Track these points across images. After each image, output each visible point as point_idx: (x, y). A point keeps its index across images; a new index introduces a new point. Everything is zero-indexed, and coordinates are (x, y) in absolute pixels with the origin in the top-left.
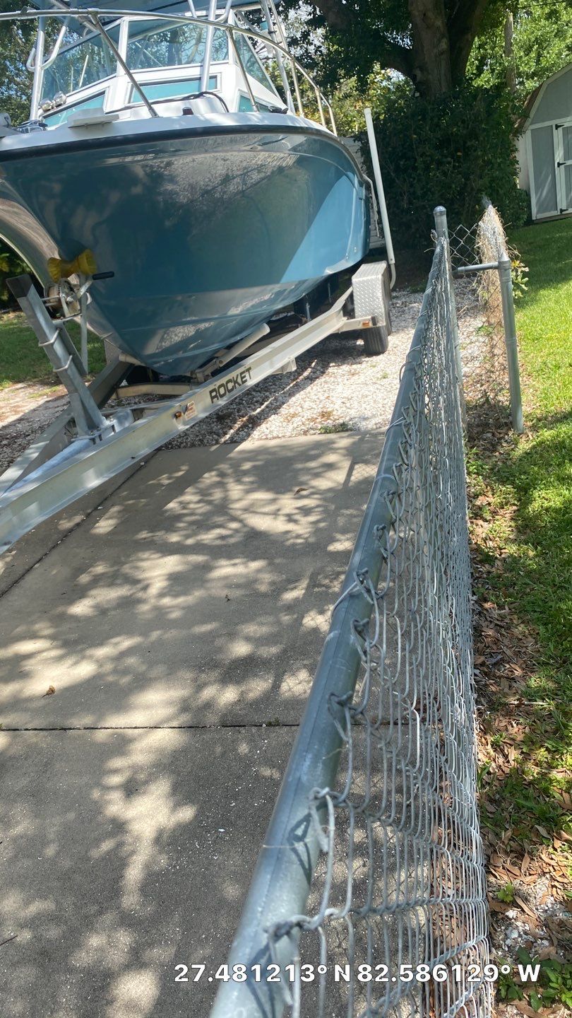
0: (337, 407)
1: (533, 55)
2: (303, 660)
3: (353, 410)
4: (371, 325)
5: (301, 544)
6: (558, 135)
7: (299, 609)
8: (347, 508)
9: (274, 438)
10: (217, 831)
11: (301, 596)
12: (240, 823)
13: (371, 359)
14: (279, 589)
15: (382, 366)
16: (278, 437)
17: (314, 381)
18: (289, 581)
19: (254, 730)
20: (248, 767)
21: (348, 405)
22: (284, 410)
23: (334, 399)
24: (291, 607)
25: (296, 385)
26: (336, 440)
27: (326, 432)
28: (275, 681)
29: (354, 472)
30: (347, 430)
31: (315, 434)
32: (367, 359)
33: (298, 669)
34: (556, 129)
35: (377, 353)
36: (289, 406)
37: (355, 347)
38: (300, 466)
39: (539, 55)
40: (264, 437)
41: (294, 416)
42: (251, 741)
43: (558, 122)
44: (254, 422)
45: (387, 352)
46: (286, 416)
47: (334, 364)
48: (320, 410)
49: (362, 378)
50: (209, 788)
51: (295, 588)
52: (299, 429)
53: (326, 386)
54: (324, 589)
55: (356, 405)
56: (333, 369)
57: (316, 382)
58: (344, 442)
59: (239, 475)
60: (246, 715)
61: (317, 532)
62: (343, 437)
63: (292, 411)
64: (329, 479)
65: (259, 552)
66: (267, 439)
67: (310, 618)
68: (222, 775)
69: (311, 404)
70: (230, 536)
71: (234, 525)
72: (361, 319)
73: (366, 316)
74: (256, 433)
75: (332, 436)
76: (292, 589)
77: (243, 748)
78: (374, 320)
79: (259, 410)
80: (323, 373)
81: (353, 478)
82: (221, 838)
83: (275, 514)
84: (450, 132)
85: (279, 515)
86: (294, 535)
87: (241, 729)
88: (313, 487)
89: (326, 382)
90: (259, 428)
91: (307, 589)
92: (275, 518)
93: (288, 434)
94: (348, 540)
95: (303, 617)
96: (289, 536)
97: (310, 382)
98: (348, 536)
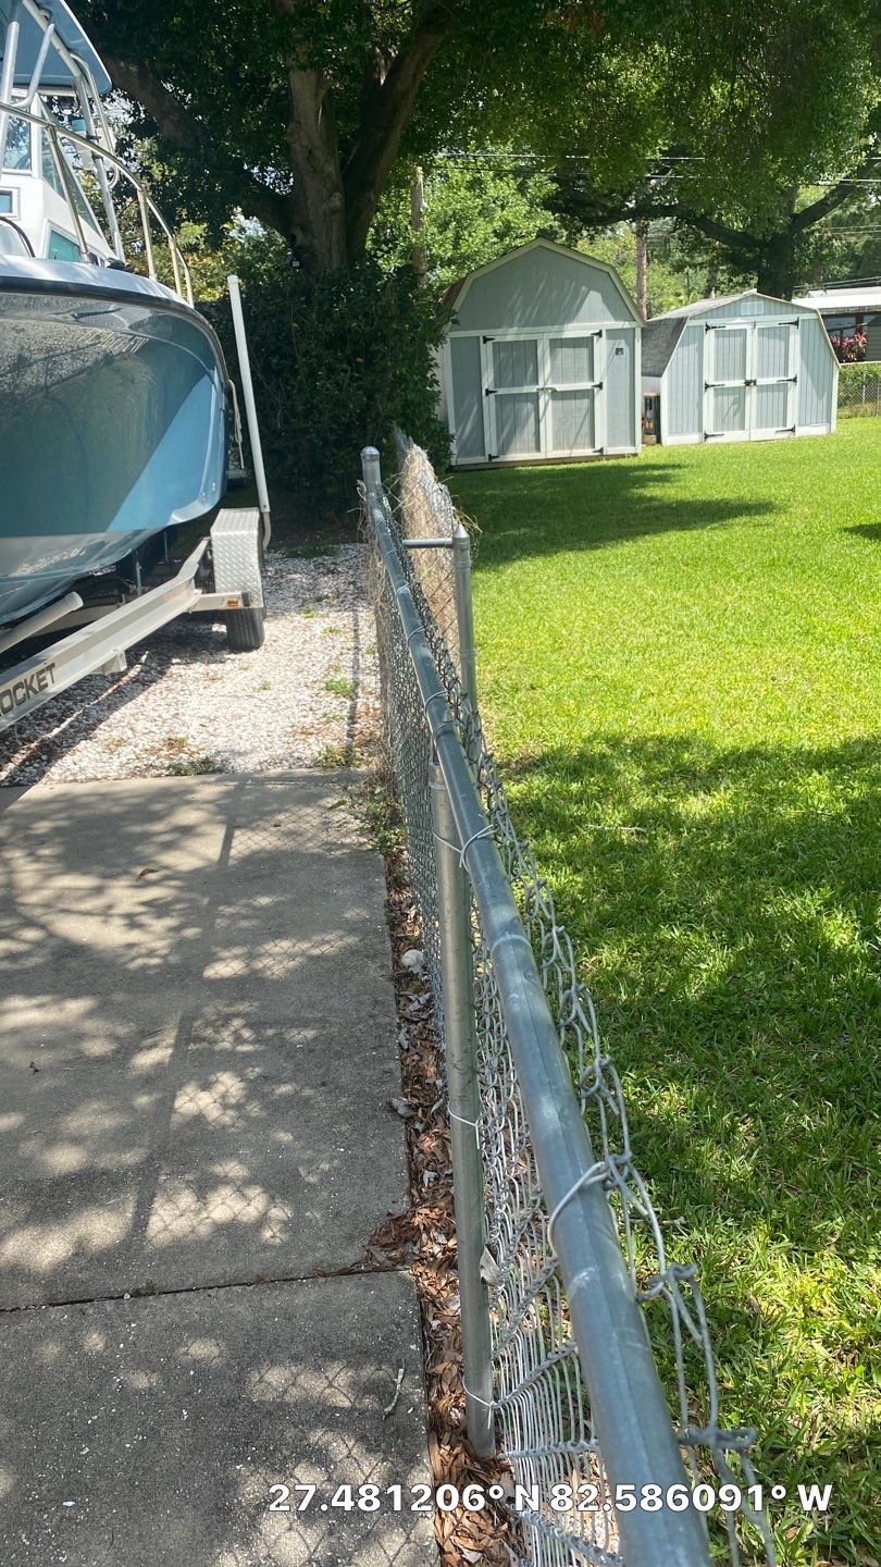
0: (192, 731)
1: (450, 234)
2: (184, 1173)
3: (220, 739)
4: (240, 605)
5: (155, 966)
6: (487, 351)
7: (164, 1082)
8: (229, 904)
9: (89, 780)
10: (60, 1507)
11: (167, 1060)
12: (101, 1484)
13: (238, 656)
14: (126, 1050)
15: (257, 667)
16: (96, 779)
17: (149, 686)
18: (144, 1034)
19: (109, 1306)
20: (107, 1375)
21: (211, 729)
22: (102, 732)
23: (187, 718)
24: (149, 1080)
25: (118, 690)
26: (198, 788)
27: (178, 773)
28: (137, 1214)
29: (235, 843)
30: (214, 772)
31: (159, 776)
32: (232, 656)
33: (177, 1192)
34: (485, 342)
35: (248, 648)
36: (109, 726)
37: (211, 636)
38: (137, 829)
39: (458, 238)
40: (71, 778)
41: (120, 743)
42: (107, 1327)
43: (487, 333)
44: (50, 753)
45: (262, 647)
46: (106, 743)
47: (178, 661)
48: (166, 736)
49: (229, 687)
50: (36, 1425)
51: (155, 1045)
52: (130, 766)
53: (170, 696)
54: (205, 1045)
55: (223, 729)
56: (176, 668)
57: (152, 688)
58: (210, 790)
59: (32, 844)
60: (92, 1279)
61: (180, 945)
62: (209, 783)
63: (115, 734)
64: (193, 853)
65: (83, 982)
66: (75, 781)
67: (187, 1098)
68: (59, 1397)
69: (148, 725)
70: (27, 954)
71: (32, 934)
72: (225, 595)
73: (232, 591)
74: (55, 771)
75: (189, 780)
76: (150, 1048)
77: (95, 1341)
78: (246, 598)
79: (56, 731)
80: (162, 673)
81: (233, 852)
82: (70, 1519)
83: (106, 913)
84: (347, 327)
85: (111, 916)
86: (143, 951)
87: (85, 1306)
88: (166, 868)
89: (168, 689)
90: (59, 762)
91: (176, 1046)
92: (105, 922)
93: (113, 774)
94: (236, 957)
95: (174, 1097)
96: (133, 952)
97: (141, 687)
98: (238, 951)
